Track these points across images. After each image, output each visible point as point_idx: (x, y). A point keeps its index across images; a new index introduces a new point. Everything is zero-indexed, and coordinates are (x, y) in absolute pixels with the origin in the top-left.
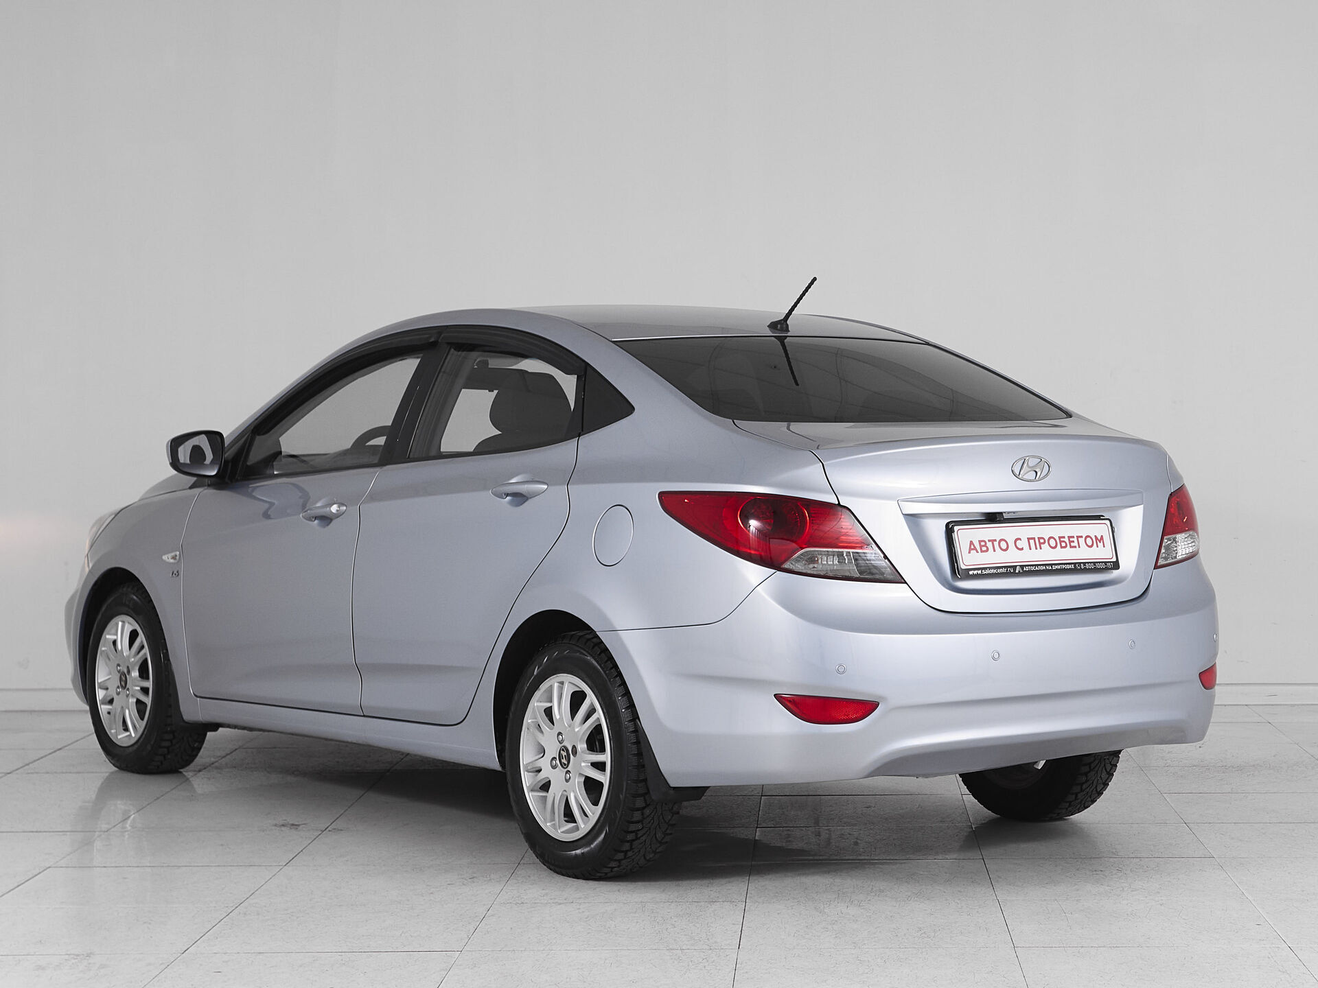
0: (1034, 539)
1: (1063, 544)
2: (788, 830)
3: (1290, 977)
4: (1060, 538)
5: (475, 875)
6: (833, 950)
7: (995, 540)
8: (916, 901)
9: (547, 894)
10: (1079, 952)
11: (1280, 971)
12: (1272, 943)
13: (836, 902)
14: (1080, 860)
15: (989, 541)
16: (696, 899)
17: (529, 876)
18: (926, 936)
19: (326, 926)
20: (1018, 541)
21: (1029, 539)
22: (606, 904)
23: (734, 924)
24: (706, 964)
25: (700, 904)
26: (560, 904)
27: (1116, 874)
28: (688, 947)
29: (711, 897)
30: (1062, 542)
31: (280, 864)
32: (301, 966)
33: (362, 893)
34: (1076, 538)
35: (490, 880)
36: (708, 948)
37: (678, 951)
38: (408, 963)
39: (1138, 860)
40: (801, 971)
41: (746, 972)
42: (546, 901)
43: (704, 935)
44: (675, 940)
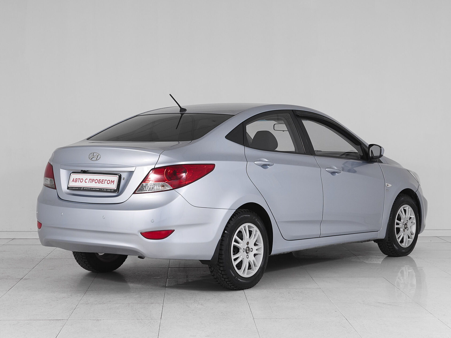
0: (91, 179)
1: (99, 182)
2: (177, 279)
3: (346, 329)
4: (99, 180)
5: (72, 294)
6: (193, 320)
7: (80, 179)
8: (221, 303)
9: (96, 301)
10: (275, 320)
11: (343, 327)
12: (340, 318)
13: (194, 303)
14: (276, 290)
15: (78, 179)
16: (146, 302)
17: (90, 295)
18: (224, 315)
19: (22, 311)
20: (86, 180)
21: (90, 179)
22: (116, 304)
25: (148, 304)
26: (101, 304)
27: (288, 294)
28: (144, 318)
29: (152, 302)
30: (99, 181)
31: (7, 290)
32: (14, 325)
33: (34, 300)
34: (104, 180)
35: (77, 296)
36: (151, 319)
37: (140, 320)
38: (50, 324)
39: (295, 289)
40: (182, 327)
41: (163, 327)
42: (96, 303)
43: (149, 314)
44: (139, 316)
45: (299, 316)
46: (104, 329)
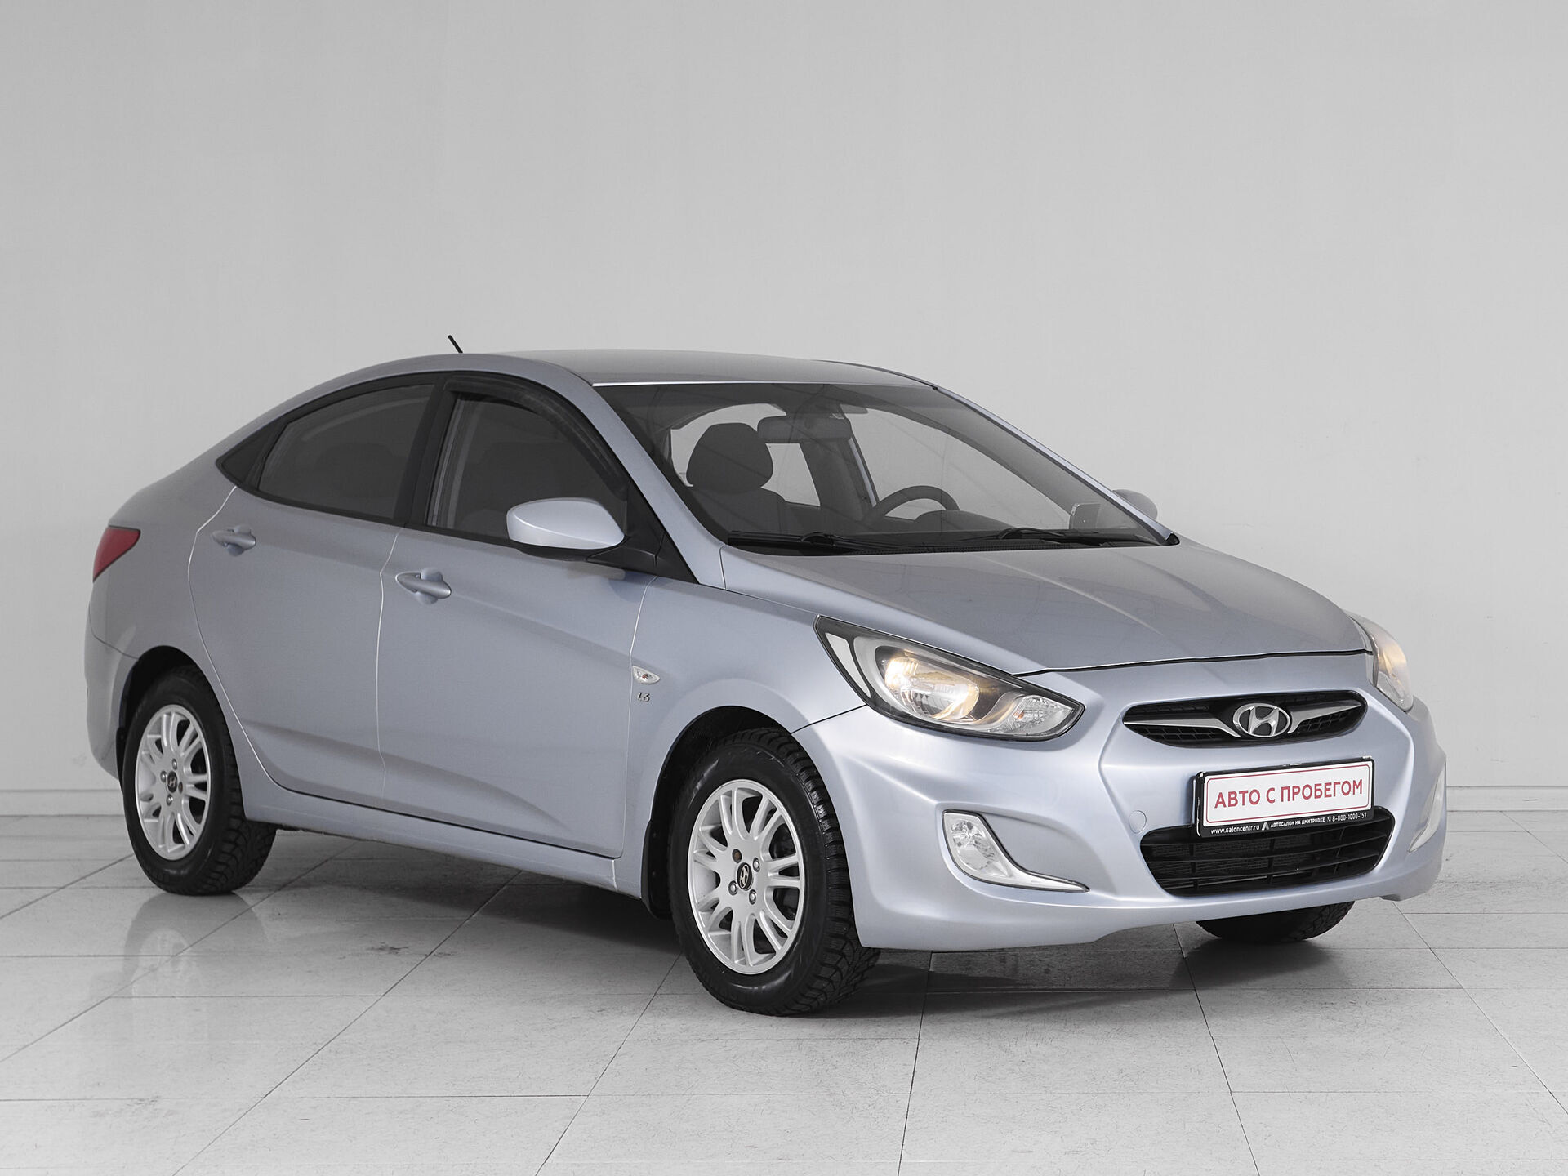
2: (969, 956)
5: (604, 1007)
6: (1020, 1095)
8: (1117, 1038)
9: (687, 1030)
10: (1306, 1098)
11: (1539, 1120)
12: (1531, 1089)
13: (1024, 1038)
14: (1307, 991)
16: (860, 1037)
17: (667, 1010)
18: (1128, 1079)
19: (432, 1066)
22: (758, 1041)
23: (905, 1065)
24: (873, 1111)
25: (866, 1041)
26: (703, 1041)
27: (1349, 1007)
28: (852, 1091)
29: (879, 1033)
31: (378, 994)
32: (401, 1113)
33: (472, 1028)
35: (622, 1013)
36: (876, 1092)
37: (840, 1096)
38: (526, 1109)
39: (1375, 991)
40: (983, 1119)
41: (920, 1121)
42: (686, 1038)
43: (871, 1077)
44: (836, 1084)
45: (1387, 1082)
46: (714, 1128)
